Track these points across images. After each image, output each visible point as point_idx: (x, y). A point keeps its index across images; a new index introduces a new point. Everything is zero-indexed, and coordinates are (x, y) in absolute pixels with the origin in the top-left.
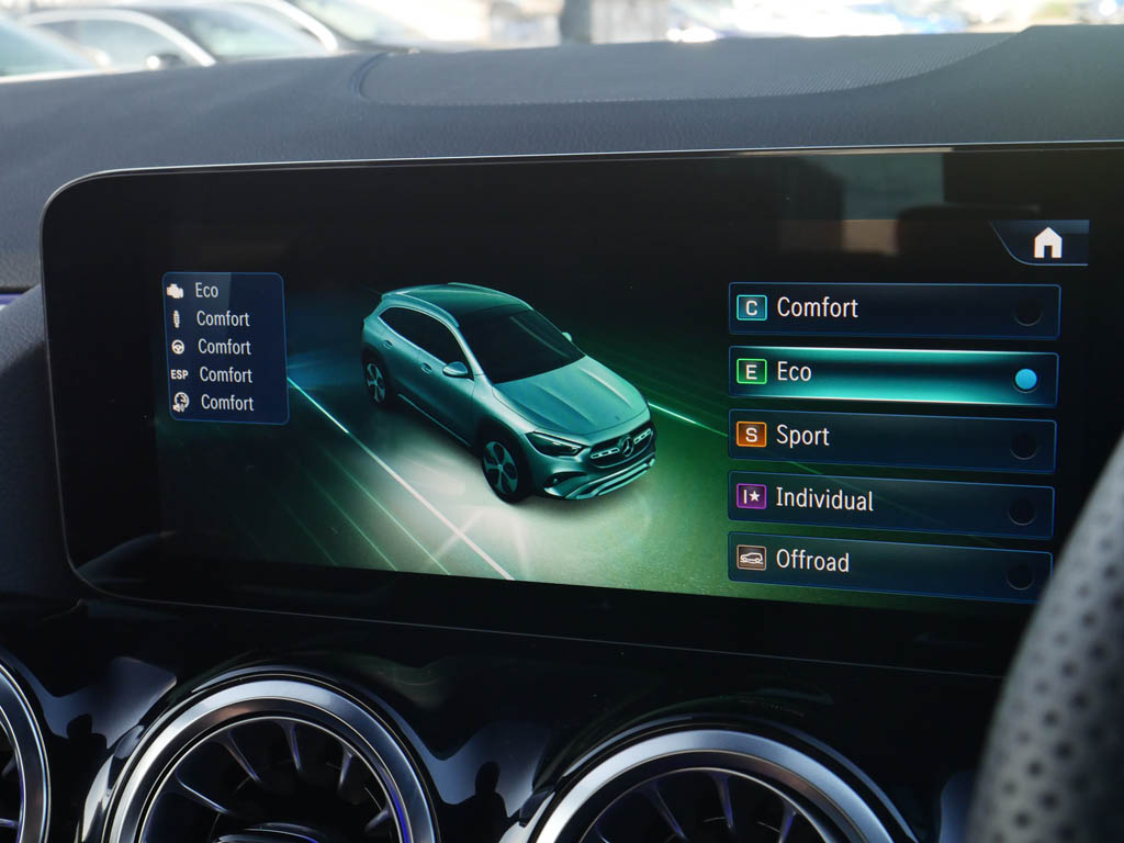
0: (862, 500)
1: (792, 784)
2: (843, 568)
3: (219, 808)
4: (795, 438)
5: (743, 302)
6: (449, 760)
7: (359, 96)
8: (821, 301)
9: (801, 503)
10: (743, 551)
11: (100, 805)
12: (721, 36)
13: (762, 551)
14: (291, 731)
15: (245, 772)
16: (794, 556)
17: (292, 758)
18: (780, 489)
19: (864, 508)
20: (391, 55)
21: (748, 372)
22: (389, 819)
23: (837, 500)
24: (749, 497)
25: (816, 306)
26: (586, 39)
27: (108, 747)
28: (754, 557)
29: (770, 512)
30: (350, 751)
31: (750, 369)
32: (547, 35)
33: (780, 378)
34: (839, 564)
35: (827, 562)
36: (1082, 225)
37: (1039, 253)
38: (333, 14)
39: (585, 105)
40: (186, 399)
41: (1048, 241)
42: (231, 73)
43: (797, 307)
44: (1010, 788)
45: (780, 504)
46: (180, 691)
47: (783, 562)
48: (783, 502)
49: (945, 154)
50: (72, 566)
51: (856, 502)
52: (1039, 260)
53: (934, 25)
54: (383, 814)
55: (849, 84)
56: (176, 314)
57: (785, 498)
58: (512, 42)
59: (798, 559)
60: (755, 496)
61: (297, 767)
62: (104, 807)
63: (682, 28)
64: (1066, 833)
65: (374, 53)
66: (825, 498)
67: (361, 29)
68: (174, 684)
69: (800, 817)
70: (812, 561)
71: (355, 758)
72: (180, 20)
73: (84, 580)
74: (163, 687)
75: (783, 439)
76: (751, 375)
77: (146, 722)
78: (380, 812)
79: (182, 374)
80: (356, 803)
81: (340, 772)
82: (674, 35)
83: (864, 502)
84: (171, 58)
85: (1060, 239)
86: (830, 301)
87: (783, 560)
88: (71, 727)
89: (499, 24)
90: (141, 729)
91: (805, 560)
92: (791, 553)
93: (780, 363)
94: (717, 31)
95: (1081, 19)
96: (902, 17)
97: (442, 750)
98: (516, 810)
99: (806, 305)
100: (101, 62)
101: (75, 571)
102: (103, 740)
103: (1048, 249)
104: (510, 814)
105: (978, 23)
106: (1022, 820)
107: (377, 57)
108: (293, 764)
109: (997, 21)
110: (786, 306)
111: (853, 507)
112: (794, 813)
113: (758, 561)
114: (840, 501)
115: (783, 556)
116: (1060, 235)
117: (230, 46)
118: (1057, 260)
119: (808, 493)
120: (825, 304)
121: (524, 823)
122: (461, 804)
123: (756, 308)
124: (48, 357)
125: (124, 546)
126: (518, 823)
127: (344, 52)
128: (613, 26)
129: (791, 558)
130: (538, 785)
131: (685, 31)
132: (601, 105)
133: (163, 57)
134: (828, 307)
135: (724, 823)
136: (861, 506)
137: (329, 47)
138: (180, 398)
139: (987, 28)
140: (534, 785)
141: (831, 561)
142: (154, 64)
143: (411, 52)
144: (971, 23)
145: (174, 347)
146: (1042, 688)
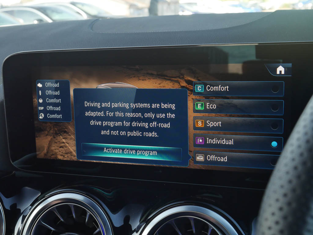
0: (230, 141)
1: (211, 220)
2: (225, 160)
3: (53, 229)
4: (212, 124)
5: (197, 87)
6: (116, 215)
7: (91, 31)
8: (218, 86)
9: (214, 142)
10: (197, 156)
11: (19, 228)
12: (194, 13)
13: (203, 156)
14: (72, 207)
15: (60, 219)
16: (212, 157)
17: (73, 214)
18: (208, 138)
19: (231, 144)
20: (100, 19)
21: (199, 106)
22: (100, 232)
23: (223, 141)
24: (199, 141)
25: (217, 88)
26: (156, 14)
27: (21, 212)
28: (201, 157)
29: (205, 145)
30: (89, 213)
31: (199, 105)
32: (145, 13)
33: (207, 108)
34: (224, 159)
35: (221, 159)
36: (290, 65)
37: (278, 73)
38: (85, 8)
39: (154, 33)
40: (43, 115)
41: (281, 69)
42: (57, 25)
43: (212, 88)
44: (266, 219)
45: (208, 143)
46: (42, 196)
47: (209, 159)
48: (209, 142)
49: (256, 46)
50: (12, 162)
51: (229, 142)
52: (278, 75)
53: (253, 10)
54: (98, 230)
55: (227, 26)
56: (40, 91)
57: (209, 141)
58: (136, 15)
59: (213, 158)
60: (201, 141)
61: (74, 217)
62: (20, 229)
63: (183, 11)
64: (281, 232)
65: (96, 19)
66: (220, 141)
67: (94, 12)
68: (40, 194)
69: (213, 229)
70: (217, 158)
71: (90, 215)
72: (43, 10)
73: (15, 166)
74: (37, 195)
75: (208, 125)
76: (199, 107)
77: (32, 205)
78: (97, 229)
79: (42, 108)
80: (91, 227)
81: (86, 218)
82: (181, 13)
83: (231, 142)
84: (40, 20)
85: (284, 69)
86: (221, 86)
87: (209, 158)
88: (11, 207)
89: (132, 10)
90: (31, 207)
91: (215, 158)
92: (211, 156)
93: (207, 104)
94: (193, 12)
95: (293, 8)
96: (244, 8)
97: (114, 211)
98: (135, 228)
99: (214, 87)
100: (21, 22)
101: (12, 163)
102: (20, 210)
103: (281, 72)
104: (133, 230)
105: (265, 9)
106: (270, 228)
107: (97, 20)
108: (73, 216)
109: (270, 9)
110: (209, 88)
111: (228, 143)
112: (212, 228)
113: (202, 159)
114: (224, 142)
115: (209, 157)
116: (284, 68)
117: (57, 17)
118: (283, 75)
119: (216, 140)
120: (220, 87)
121: (137, 232)
122: (120, 227)
123: (201, 88)
124: (5, 104)
125: (26, 156)
126: (135, 232)
127: (88, 19)
128: (164, 11)
129: (211, 158)
130: (141, 222)
131: (184, 12)
132: (158, 33)
133: (38, 20)
134: (221, 88)
135: (192, 231)
136: (230, 143)
137: (85, 17)
138: (41, 115)
139: (267, 11)
140: (140, 221)
141: (222, 158)
142: (36, 22)
143: (108, 18)
144: (263, 10)
145: (39, 101)
146: (275, 192)
